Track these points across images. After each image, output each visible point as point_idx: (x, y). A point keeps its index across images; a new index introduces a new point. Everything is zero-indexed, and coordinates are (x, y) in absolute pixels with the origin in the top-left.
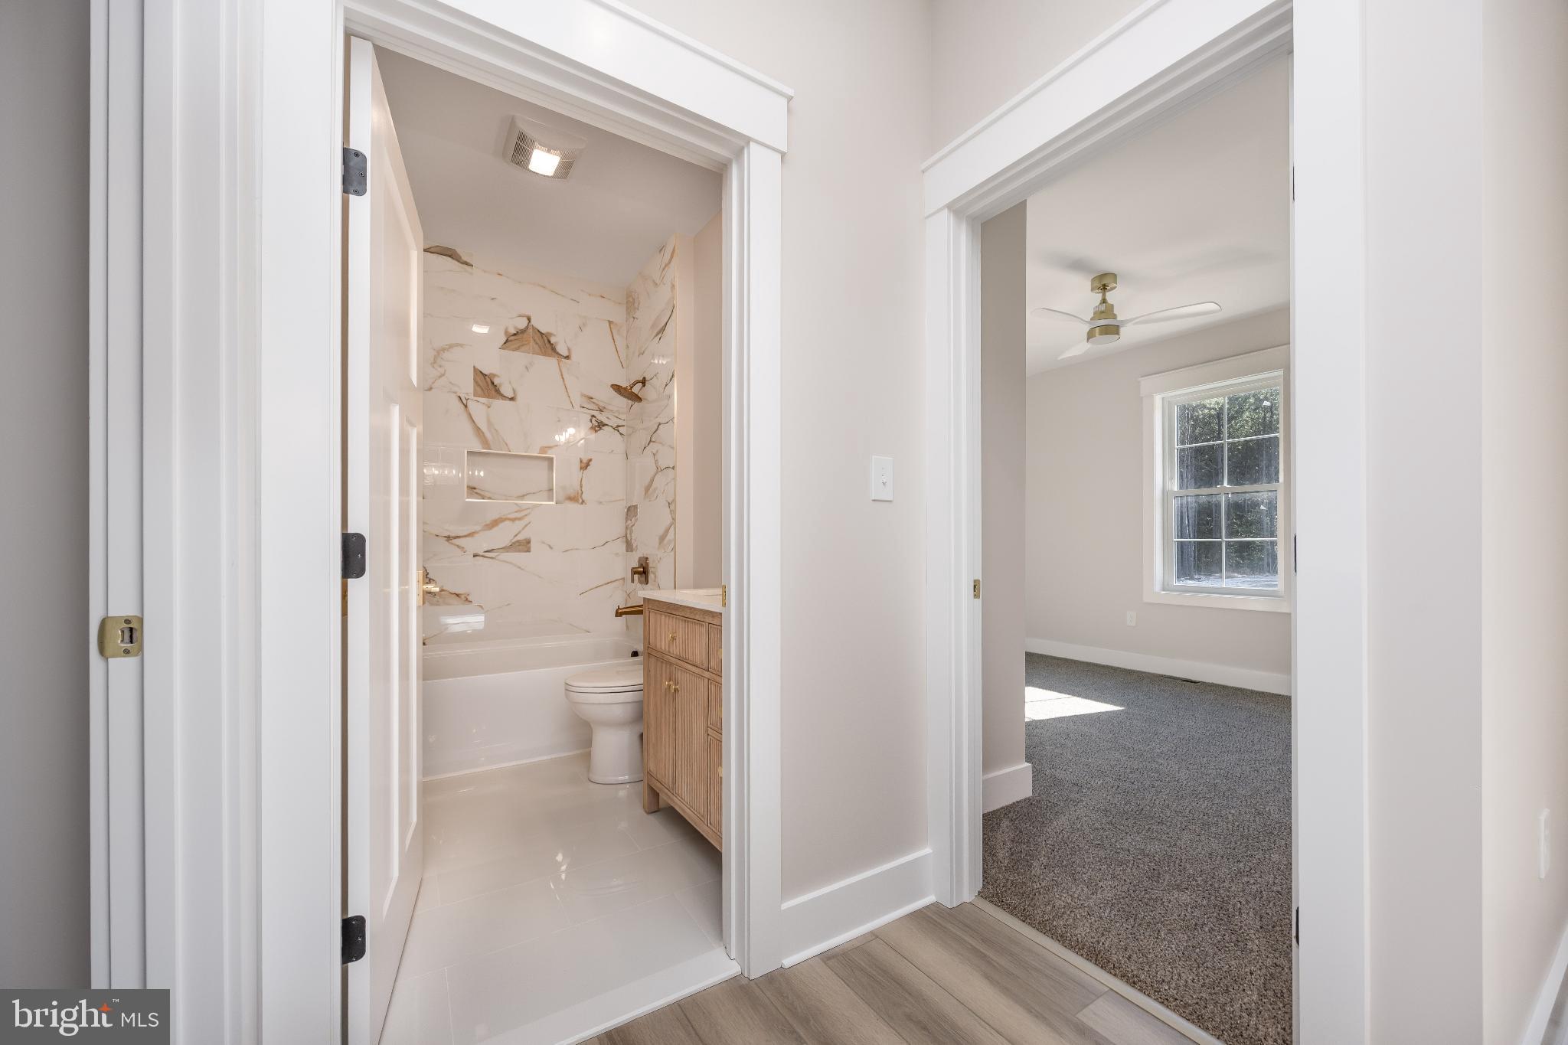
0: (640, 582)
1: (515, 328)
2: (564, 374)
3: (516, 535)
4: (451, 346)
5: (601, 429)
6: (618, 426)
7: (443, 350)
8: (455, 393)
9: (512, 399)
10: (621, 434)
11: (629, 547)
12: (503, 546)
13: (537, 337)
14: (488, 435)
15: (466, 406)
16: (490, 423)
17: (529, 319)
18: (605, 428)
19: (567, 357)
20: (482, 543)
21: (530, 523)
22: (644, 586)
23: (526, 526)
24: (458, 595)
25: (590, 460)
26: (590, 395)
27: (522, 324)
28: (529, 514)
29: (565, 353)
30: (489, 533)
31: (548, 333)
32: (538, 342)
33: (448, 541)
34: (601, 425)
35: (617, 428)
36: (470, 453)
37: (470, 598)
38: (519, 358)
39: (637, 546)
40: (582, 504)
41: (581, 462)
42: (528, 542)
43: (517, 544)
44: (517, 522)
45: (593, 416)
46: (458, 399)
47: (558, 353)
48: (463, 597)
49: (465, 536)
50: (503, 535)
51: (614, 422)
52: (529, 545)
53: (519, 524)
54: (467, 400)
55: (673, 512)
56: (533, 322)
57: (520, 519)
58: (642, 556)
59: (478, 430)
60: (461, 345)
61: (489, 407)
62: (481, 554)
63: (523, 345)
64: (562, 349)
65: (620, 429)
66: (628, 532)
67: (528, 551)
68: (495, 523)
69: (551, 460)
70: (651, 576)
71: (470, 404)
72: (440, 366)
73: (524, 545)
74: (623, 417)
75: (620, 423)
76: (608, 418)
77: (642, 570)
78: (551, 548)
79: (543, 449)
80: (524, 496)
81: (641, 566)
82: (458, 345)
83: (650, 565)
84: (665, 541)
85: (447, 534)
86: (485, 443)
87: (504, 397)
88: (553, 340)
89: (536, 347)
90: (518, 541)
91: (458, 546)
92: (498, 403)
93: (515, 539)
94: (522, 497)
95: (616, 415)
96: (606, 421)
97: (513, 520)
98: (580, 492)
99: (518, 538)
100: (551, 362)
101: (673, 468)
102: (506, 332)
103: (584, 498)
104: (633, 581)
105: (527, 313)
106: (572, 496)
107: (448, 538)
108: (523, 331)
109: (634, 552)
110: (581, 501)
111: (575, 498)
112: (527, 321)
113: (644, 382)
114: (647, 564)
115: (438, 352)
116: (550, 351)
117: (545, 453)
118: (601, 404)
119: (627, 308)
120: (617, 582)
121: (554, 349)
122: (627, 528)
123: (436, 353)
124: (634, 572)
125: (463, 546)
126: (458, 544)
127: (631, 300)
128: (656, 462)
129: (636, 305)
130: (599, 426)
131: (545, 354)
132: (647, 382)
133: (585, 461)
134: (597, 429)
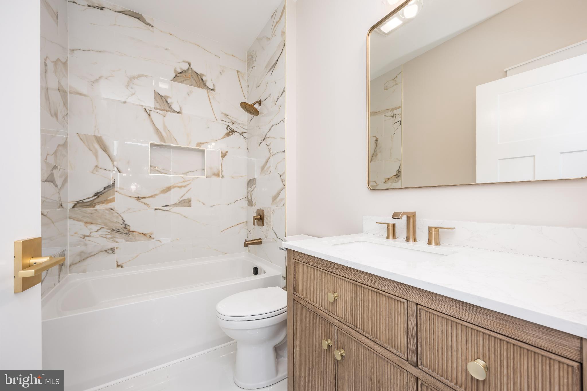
0: (258, 225)
1: (181, 69)
2: (211, 100)
3: (182, 197)
4: (139, 76)
5: (233, 134)
6: (243, 133)
7: (134, 78)
8: (142, 106)
9: (179, 113)
10: (244, 137)
11: (250, 203)
12: (174, 203)
13: (195, 76)
14: (164, 134)
15: (149, 115)
16: (165, 127)
17: (190, 64)
18: (235, 133)
19: (213, 90)
20: (159, 201)
21: (191, 189)
22: (261, 227)
23: (189, 190)
24: (145, 235)
25: (227, 152)
26: (227, 113)
27: (185, 67)
28: (190, 183)
29: (212, 87)
30: (163, 195)
31: (201, 74)
32: (195, 79)
33: (138, 200)
34: (233, 131)
35: (242, 134)
36: (152, 145)
37: (152, 236)
38: (183, 88)
39: (255, 203)
40: (222, 178)
41: (221, 153)
42: (190, 201)
43: (183, 202)
44: (183, 188)
45: (228, 126)
46: (144, 110)
47: (207, 87)
48: (148, 235)
49: (149, 197)
50: (174, 197)
51: (240, 130)
52: (190, 202)
53: (184, 190)
54: (150, 111)
55: (283, 180)
56: (192, 66)
57: (184, 187)
58: (259, 209)
59: (157, 131)
60: (146, 76)
61: (164, 117)
62: (160, 208)
63: (186, 80)
64: (210, 84)
65: (244, 134)
66: (249, 194)
67: (190, 206)
68: (169, 189)
69: (203, 151)
70: (265, 221)
71: (152, 114)
72: (132, 88)
73: (187, 203)
74: (246, 127)
75: (244, 131)
76: (237, 127)
77: (260, 217)
78: (204, 204)
79: (199, 144)
80: (187, 173)
81: (259, 215)
82: (143, 76)
83: (265, 214)
84: (278, 199)
85: (137, 196)
86: (162, 138)
87: (174, 111)
88: (204, 78)
89: (194, 82)
90: (183, 200)
91: (145, 204)
92: (170, 115)
93: (181, 200)
94: (186, 173)
95: (242, 126)
96: (236, 129)
97: (181, 187)
98: (221, 171)
99: (183, 198)
100: (203, 92)
101: (284, 152)
102: (175, 71)
103: (223, 175)
104: (254, 224)
105: (189, 61)
106: (216, 173)
107: (138, 198)
108: (186, 71)
109: (253, 206)
110: (221, 176)
111: (218, 174)
112: (189, 66)
113: (260, 103)
114: (263, 213)
115: (130, 79)
116: (202, 85)
117: (200, 147)
118: (234, 120)
119: (248, 63)
120: (243, 224)
121: (205, 84)
122: (248, 192)
123: (129, 80)
124: (255, 219)
125: (148, 203)
126: (144, 202)
127: (250, 57)
128: (270, 150)
129: (254, 59)
130: (232, 132)
131: (199, 87)
132: (262, 103)
133: (224, 152)
134: (230, 133)
